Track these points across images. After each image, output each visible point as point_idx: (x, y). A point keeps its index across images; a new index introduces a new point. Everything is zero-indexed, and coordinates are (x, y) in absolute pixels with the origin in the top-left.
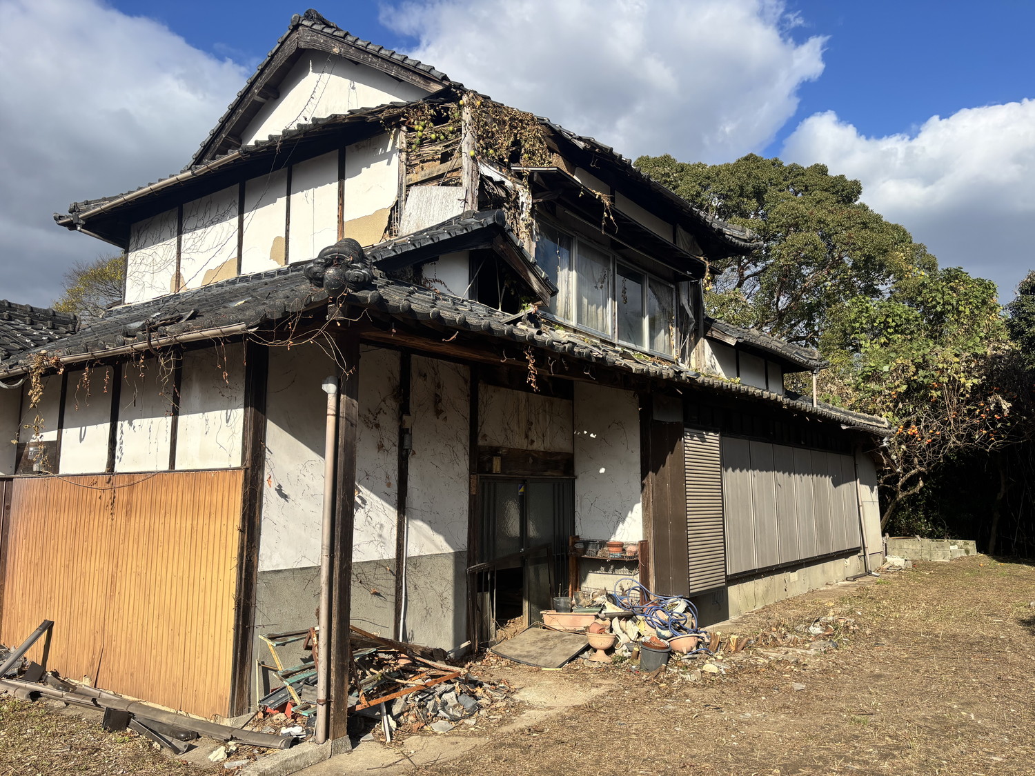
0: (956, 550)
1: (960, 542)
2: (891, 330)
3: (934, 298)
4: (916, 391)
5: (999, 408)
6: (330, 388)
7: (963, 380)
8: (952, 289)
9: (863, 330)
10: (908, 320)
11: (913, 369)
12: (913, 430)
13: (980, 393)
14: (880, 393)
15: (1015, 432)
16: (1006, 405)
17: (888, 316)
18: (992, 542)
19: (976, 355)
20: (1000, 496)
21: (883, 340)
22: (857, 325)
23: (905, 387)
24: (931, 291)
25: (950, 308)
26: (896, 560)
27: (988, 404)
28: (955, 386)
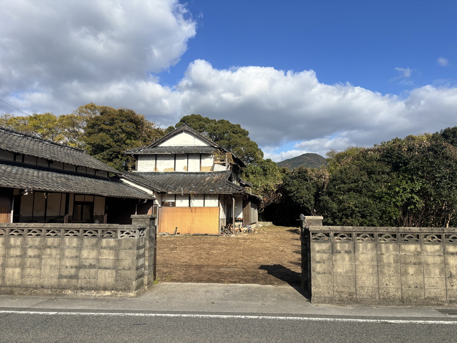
0: (269, 224)
1: (270, 222)
2: (256, 173)
3: (264, 166)
4: (266, 191)
5: (280, 195)
6: (234, 199)
7: (274, 189)
8: (268, 164)
9: (250, 172)
10: (260, 171)
11: (265, 186)
12: (265, 199)
13: (277, 192)
14: (258, 190)
15: (282, 200)
16: (281, 195)
17: (256, 170)
18: (275, 223)
19: (276, 184)
20: (277, 213)
21: (254, 175)
22: (249, 171)
23: (263, 190)
24: (264, 164)
25: (268, 169)
26: (261, 225)
27: (278, 194)
28: (273, 190)
